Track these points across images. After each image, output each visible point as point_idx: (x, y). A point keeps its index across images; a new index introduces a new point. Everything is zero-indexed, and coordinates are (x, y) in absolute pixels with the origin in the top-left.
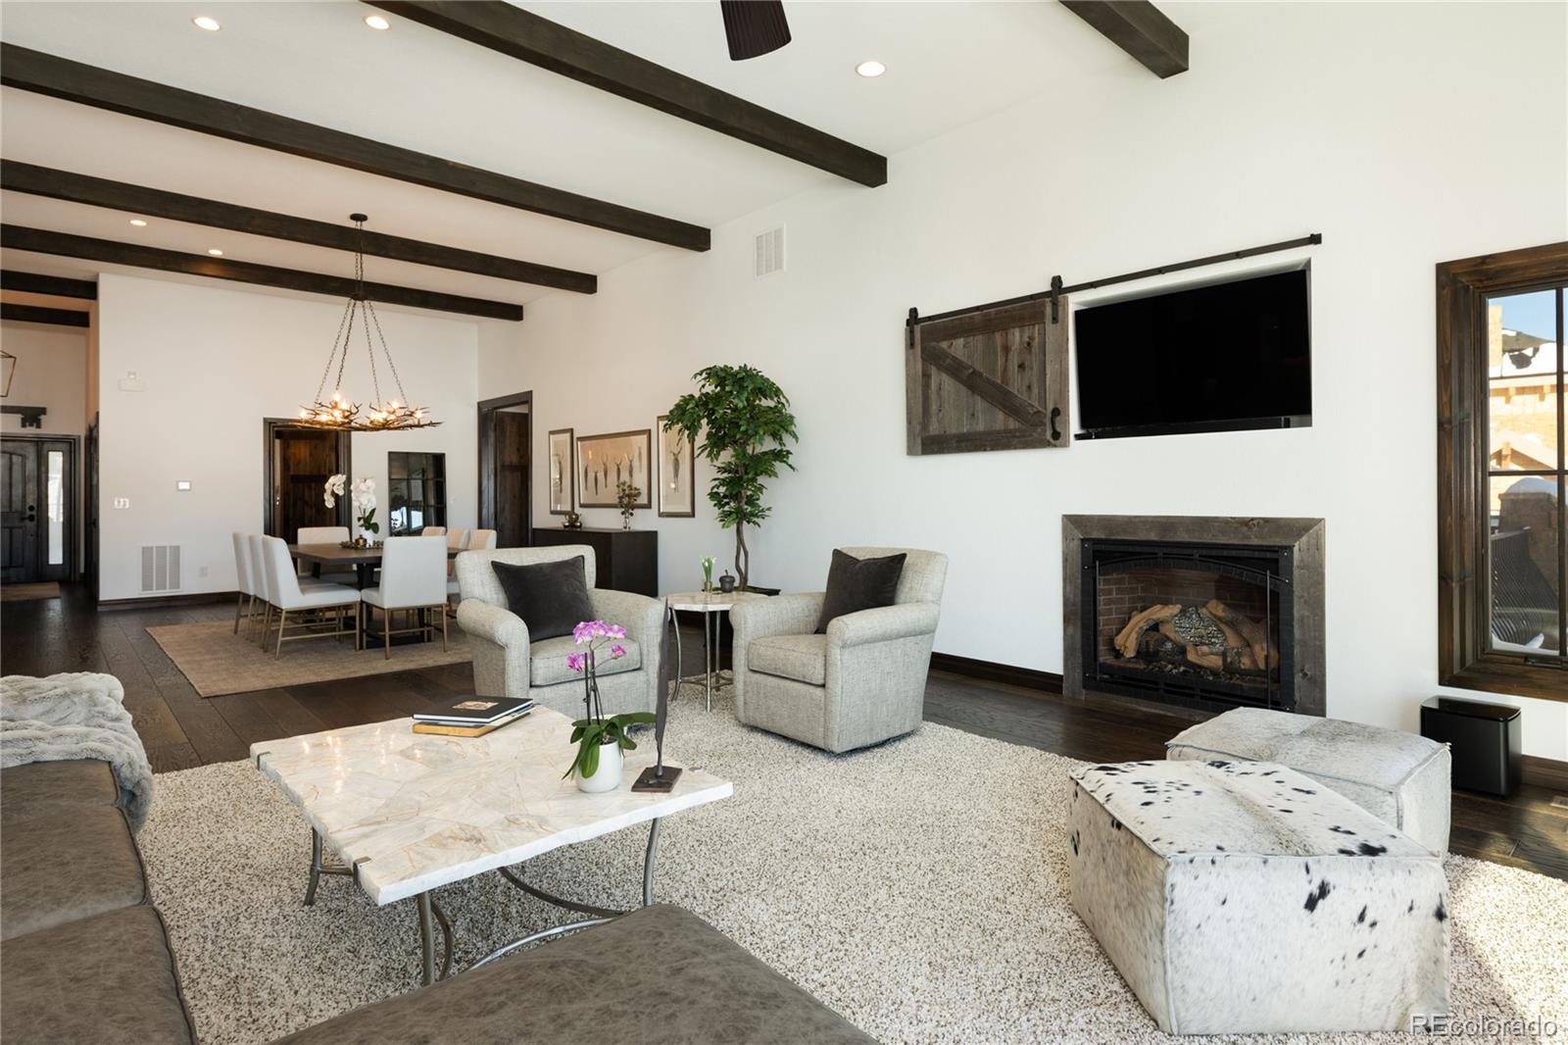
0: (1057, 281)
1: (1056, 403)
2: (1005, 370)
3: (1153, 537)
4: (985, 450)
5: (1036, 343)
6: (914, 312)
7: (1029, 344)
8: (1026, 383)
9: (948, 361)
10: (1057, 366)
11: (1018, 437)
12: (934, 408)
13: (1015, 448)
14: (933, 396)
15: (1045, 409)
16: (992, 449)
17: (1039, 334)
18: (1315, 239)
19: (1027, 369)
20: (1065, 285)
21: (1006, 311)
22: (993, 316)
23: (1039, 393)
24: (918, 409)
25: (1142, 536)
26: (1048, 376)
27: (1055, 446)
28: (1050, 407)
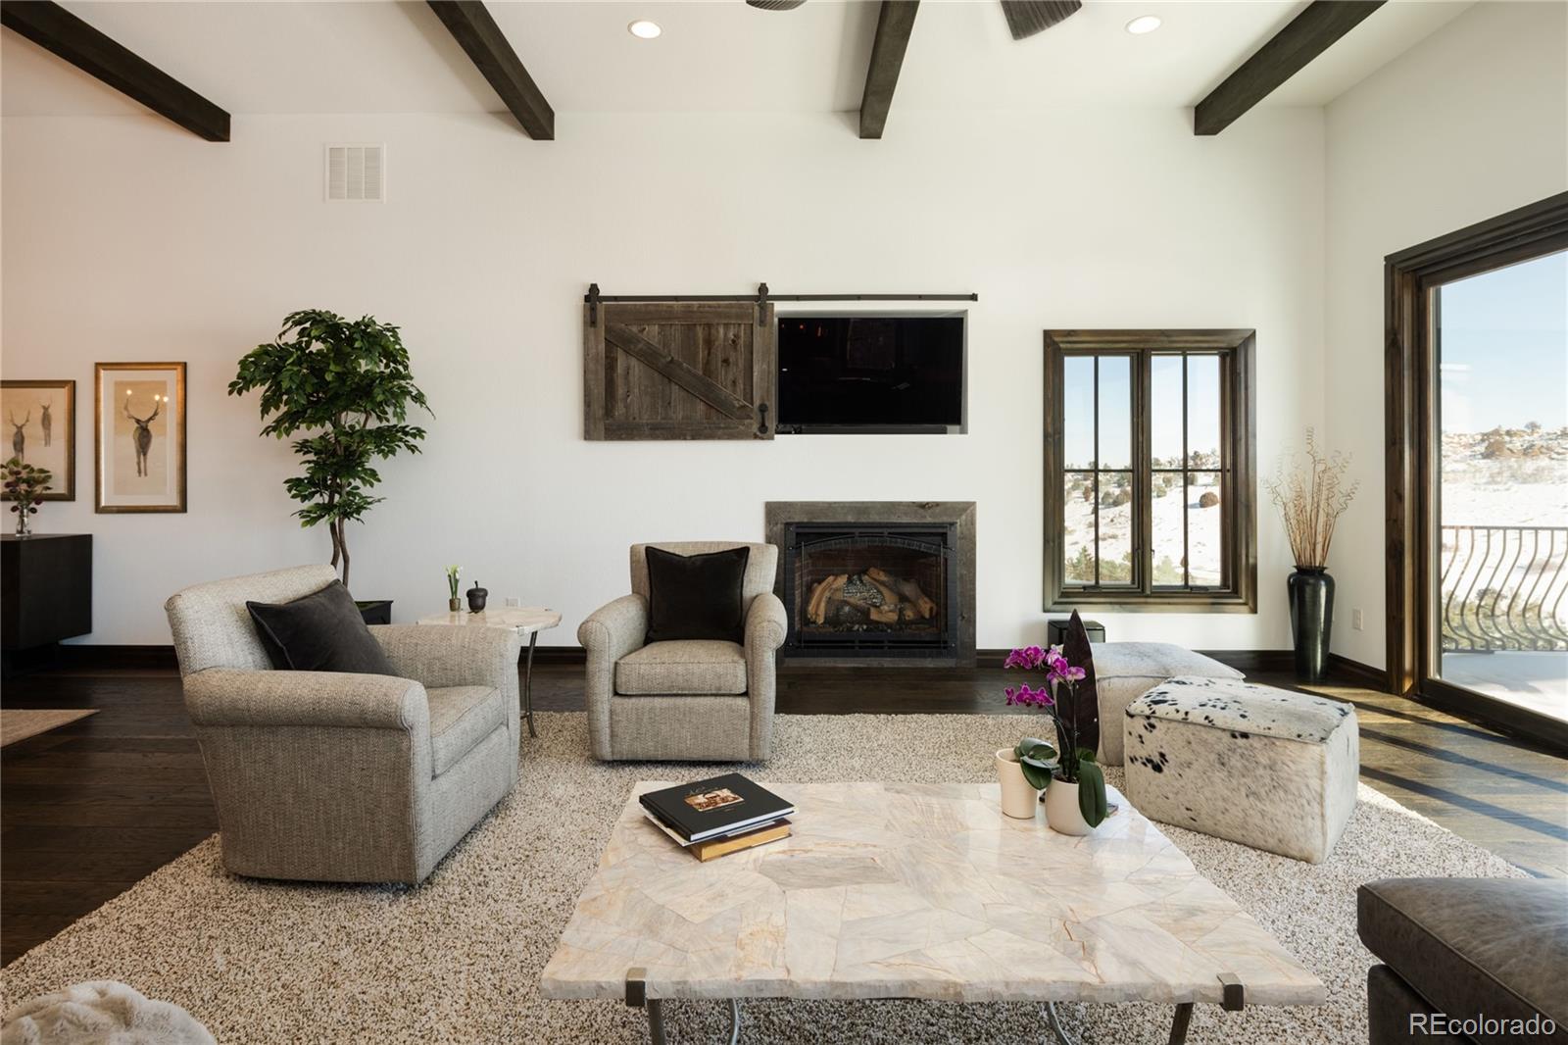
0: (763, 288)
1: (762, 398)
2: (707, 363)
3: (850, 519)
4: (685, 439)
5: (741, 341)
6: (594, 288)
7: (734, 341)
8: (731, 377)
9: (640, 346)
10: (765, 366)
11: (723, 428)
12: (621, 392)
13: (720, 438)
14: (620, 381)
15: (752, 404)
16: (694, 438)
17: (745, 333)
18: (974, 297)
19: (731, 365)
20: (771, 293)
21: (710, 306)
22: (695, 309)
23: (744, 389)
24: (599, 391)
25: (840, 519)
26: (755, 374)
27: (762, 439)
28: (757, 402)
